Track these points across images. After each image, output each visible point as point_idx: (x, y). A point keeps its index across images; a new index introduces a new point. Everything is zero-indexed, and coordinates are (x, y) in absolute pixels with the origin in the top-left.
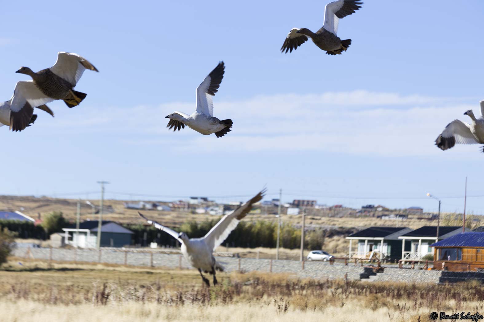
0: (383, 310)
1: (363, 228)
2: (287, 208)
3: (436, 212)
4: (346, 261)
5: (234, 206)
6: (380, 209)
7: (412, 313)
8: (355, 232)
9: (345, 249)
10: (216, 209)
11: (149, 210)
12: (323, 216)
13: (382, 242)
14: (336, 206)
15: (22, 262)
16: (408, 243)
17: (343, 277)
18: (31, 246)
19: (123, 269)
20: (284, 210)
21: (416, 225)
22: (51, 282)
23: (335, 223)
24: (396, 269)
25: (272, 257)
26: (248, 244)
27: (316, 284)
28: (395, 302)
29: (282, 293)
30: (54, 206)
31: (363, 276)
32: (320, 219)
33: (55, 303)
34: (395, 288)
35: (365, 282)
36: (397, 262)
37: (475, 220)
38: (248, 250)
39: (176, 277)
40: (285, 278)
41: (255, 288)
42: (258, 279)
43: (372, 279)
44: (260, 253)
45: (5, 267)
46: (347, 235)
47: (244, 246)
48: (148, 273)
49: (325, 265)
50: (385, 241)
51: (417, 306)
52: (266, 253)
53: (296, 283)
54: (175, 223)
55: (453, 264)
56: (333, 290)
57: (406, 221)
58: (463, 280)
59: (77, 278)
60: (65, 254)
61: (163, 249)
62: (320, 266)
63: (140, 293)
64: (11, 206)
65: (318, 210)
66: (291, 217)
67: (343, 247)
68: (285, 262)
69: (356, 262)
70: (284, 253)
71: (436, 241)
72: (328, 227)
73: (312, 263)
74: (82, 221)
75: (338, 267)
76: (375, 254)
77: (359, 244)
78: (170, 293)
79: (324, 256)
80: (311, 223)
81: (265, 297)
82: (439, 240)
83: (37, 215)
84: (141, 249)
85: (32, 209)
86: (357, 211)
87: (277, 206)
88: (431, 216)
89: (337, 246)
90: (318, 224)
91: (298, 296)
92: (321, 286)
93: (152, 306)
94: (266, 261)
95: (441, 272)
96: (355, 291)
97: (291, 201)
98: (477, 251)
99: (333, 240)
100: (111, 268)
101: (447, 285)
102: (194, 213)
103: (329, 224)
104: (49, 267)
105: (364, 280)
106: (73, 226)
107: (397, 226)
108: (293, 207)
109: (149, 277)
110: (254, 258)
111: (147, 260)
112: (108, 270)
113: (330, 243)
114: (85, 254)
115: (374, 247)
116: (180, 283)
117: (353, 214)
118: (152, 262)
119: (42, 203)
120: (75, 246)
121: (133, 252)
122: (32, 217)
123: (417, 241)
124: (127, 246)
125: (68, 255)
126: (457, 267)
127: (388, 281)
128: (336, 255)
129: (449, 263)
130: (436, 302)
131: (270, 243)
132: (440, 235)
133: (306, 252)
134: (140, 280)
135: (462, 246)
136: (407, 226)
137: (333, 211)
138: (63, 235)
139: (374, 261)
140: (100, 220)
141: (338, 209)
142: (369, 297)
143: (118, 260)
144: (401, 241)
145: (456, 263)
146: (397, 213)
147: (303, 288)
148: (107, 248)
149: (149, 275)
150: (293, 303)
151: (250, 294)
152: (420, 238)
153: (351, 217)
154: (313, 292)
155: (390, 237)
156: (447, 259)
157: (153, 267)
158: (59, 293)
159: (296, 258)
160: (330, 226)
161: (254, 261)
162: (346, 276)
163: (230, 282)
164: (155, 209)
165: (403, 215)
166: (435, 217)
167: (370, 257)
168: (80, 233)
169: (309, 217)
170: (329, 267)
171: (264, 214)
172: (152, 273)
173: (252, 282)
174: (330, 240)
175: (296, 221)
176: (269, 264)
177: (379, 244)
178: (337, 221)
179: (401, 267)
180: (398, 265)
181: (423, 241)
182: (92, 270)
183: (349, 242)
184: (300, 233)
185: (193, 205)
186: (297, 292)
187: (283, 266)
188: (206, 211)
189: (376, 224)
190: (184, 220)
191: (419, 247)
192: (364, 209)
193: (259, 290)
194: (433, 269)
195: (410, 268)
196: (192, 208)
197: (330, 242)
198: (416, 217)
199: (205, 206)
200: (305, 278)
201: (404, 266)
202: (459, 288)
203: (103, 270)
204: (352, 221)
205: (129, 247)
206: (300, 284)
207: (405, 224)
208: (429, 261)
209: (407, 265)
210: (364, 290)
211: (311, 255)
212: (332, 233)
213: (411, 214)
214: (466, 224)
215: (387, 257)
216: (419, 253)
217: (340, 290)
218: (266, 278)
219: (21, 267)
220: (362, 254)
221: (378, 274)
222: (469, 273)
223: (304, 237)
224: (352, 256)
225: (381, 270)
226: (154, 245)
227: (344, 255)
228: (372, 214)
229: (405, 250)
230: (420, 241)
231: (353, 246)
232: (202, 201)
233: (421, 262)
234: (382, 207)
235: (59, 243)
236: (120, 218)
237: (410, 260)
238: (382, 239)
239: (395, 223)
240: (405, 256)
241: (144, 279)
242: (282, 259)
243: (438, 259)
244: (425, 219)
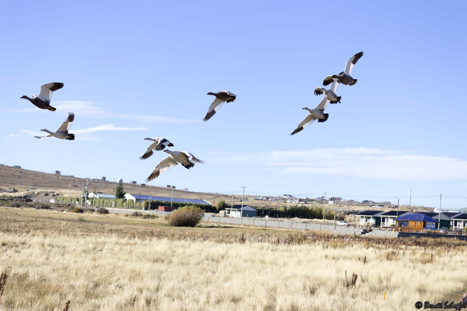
0: (371, 249)
1: (363, 211)
2: (329, 201)
3: (397, 204)
4: (355, 226)
5: (304, 199)
6: (371, 202)
7: (385, 251)
8: (359, 213)
9: (355, 220)
10: (296, 200)
11: (265, 200)
12: (344, 205)
13: (372, 217)
14: (351, 201)
15: (206, 223)
16: (384, 219)
17: (354, 233)
18: (211, 216)
19: (252, 227)
20: (327, 202)
21: (387, 210)
22: (219, 233)
23: (350, 208)
24: (378, 230)
25: (321, 223)
26: (310, 217)
27: (341, 236)
28: (377, 245)
29: (325, 240)
30: (221, 198)
31: (362, 233)
32: (343, 206)
33: (221, 242)
34: (377, 239)
35: (363, 236)
36: (378, 227)
37: (415, 208)
38: (310, 220)
39: (277, 232)
40: (327, 233)
41: (313, 237)
42: (314, 233)
43: (367, 235)
44: (315, 221)
45: (198, 226)
46: (355, 214)
47: (308, 218)
48: (264, 229)
49: (345, 227)
50: (373, 217)
51: (387, 247)
52: (318, 222)
53: (332, 235)
54: (277, 207)
55: (404, 229)
56: (349, 239)
57: (383, 208)
58: (409, 236)
59: (231, 231)
60: (226, 220)
61: (271, 219)
62: (343, 228)
63: (260, 239)
64: (201, 197)
65: (342, 202)
66: (330, 205)
67: (354, 219)
68: (327, 226)
69: (359, 227)
70: (326, 221)
71: (397, 218)
72: (347, 210)
73: (339, 226)
74: (234, 205)
75: (351, 229)
76: (368, 223)
77: (361, 218)
78: (275, 239)
79: (345, 223)
80: (339, 208)
81: (317, 241)
82: (398, 217)
83: (213, 202)
84: (261, 218)
85: (211, 199)
86: (361, 203)
87: (323, 200)
88: (394, 206)
89: (351, 219)
90: (343, 208)
91: (333, 242)
92: (343, 237)
93: (266, 245)
94: (318, 225)
95: (398, 232)
96: (359, 240)
97: (330, 198)
98: (415, 223)
99: (349, 216)
100: (247, 227)
101: (401, 238)
102: (285, 202)
103: (348, 209)
104: (218, 226)
105: (363, 235)
106: (230, 207)
107: (379, 211)
108: (331, 201)
109: (264, 231)
110: (313, 224)
111: (263, 223)
112: (246, 228)
113: (348, 218)
114: (235, 220)
115: (368, 219)
116: (278, 234)
117: (359, 204)
118: (266, 225)
119: (215, 196)
120: (231, 216)
121: (257, 220)
122: (211, 203)
123: (388, 217)
124: (255, 217)
125: (227, 220)
126: (406, 230)
127: (374, 236)
128: (350, 223)
129: (403, 228)
130: (396, 246)
131: (320, 217)
132: (398, 215)
133: (336, 221)
134: (260, 232)
135: (409, 220)
136: (383, 211)
137: (349, 203)
138: (225, 211)
139: (368, 226)
140: (242, 205)
141: (352, 202)
142: (365, 243)
143: (250, 223)
144: (380, 218)
145: (406, 228)
146: (379, 204)
147: (335, 238)
148: (245, 217)
149: (264, 230)
150: (330, 245)
151: (310, 240)
152: (389, 216)
153: (357, 206)
154: (339, 240)
155: (376, 215)
156: (401, 226)
157: (266, 227)
158: (223, 238)
159: (332, 224)
160: (348, 210)
161: (312, 225)
162: (355, 233)
163: (301, 235)
164: (267, 200)
165: (381, 205)
166: (396, 207)
167: (366, 225)
168: (233, 210)
169: (338, 205)
170: (347, 228)
171: (317, 203)
172: (266, 230)
173: (311, 234)
174: (348, 216)
175: (332, 207)
176: (319, 227)
177: (370, 218)
178: (351, 207)
179: (380, 230)
180: (378, 229)
181: (391, 218)
182: (238, 228)
183: (356, 217)
184: (333, 213)
185: (285, 198)
186: (332, 239)
187: (326, 228)
188: (291, 201)
189: (369, 209)
190: (281, 205)
191: (389, 220)
192: (363, 202)
193: (315, 238)
194: (395, 230)
195: (384, 230)
196: (285, 200)
197: (347, 217)
198: (388, 206)
199: (290, 199)
200: (336, 234)
201: (381, 229)
202: (407, 239)
203: (243, 227)
204: (358, 207)
205: (256, 217)
206: (334, 236)
207: (382, 210)
208: (393, 227)
209: (383, 229)
210: (363, 240)
211: (338, 223)
212: (349, 213)
213: (385, 205)
214: (411, 210)
215: (374, 224)
216: (388, 223)
217: (352, 239)
218: (318, 233)
219: (205, 225)
220: (363, 223)
221: (369, 232)
222: (412, 233)
223: (336, 214)
224: (358, 224)
225: (371, 230)
226: (267, 217)
227: (354, 223)
228: (367, 204)
229: (382, 222)
230: (389, 218)
231: (358, 219)
232: (289, 197)
233: (389, 227)
234: (372, 201)
235: (223, 215)
236: (251, 204)
237: (384, 226)
238: (372, 216)
239: (378, 209)
240: (382, 224)
241: (262, 232)
242: (325, 224)
243: (397, 226)
244: (392, 207)
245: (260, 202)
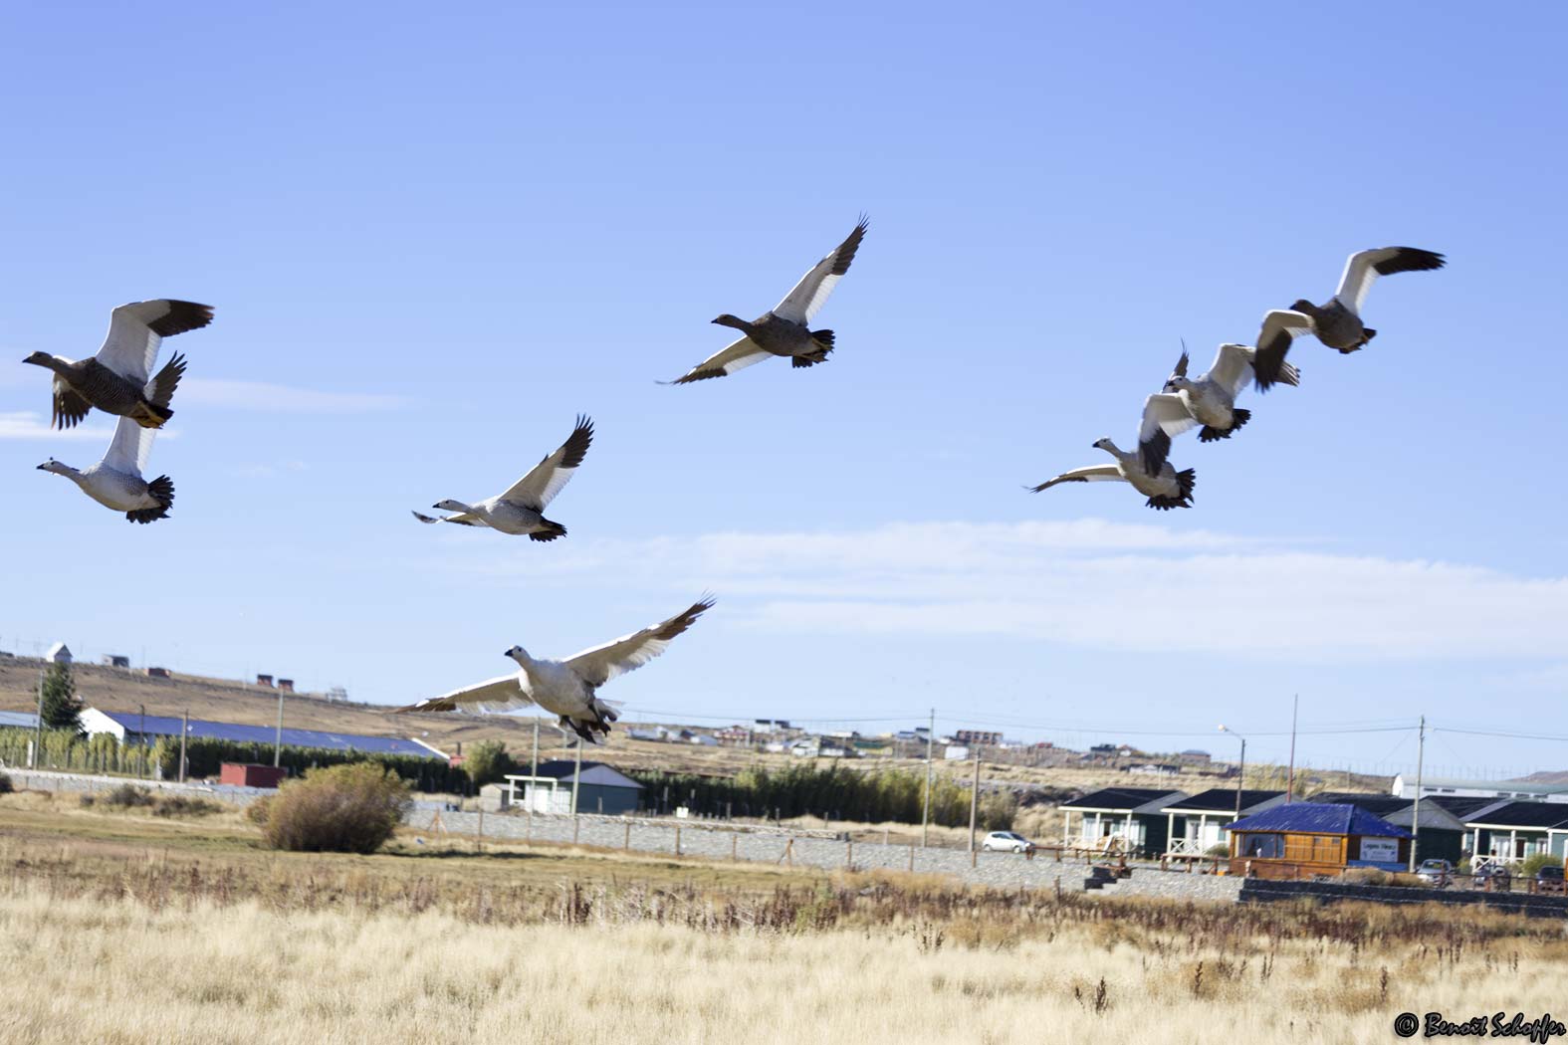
0: (1126, 950)
1: (1093, 791)
2: (946, 746)
3: (1235, 762)
4: (1057, 852)
5: (841, 738)
6: (1128, 753)
7: (1185, 958)
8: (1076, 797)
9: (1057, 830)
10: (806, 744)
11: (674, 742)
12: (1014, 765)
13: (1129, 817)
14: (1041, 746)
15: (423, 839)
16: (1180, 824)
17: (1053, 884)
18: (442, 807)
19: (621, 857)
20: (938, 751)
21: (1195, 786)
22: (480, 880)
23: (1038, 777)
24: (1155, 872)
25: (913, 842)
26: (867, 816)
27: (999, 896)
28: (1153, 936)
29: (932, 913)
30: (487, 730)
31: (1091, 884)
32: (1009, 770)
33: (487, 921)
34: (1153, 909)
35: (1094, 896)
36: (1158, 859)
37: (1312, 779)
38: (867, 826)
39: (725, 876)
40: (937, 883)
41: (879, 901)
42: (885, 883)
43: (1108, 891)
44: (890, 833)
45: (389, 848)
46: (1060, 802)
47: (860, 819)
48: (671, 866)
49: (1017, 860)
50: (1135, 816)
51: (1195, 944)
52: (901, 834)
53: (959, 893)
54: (725, 770)
55: (1266, 864)
56: (1031, 909)
57: (1176, 779)
58: (1287, 897)
59: (531, 872)
60: (509, 824)
61: (700, 821)
62: (1008, 862)
63: (654, 904)
64: (402, 727)
65: (1005, 751)
66: (952, 765)
67: (1053, 826)
68: (938, 852)
69: (1077, 856)
70: (937, 833)
71: (1235, 820)
72: (1024, 785)
73: (990, 855)
74: (542, 761)
75: (1042, 866)
76: (1115, 842)
77: (1085, 821)
78: (711, 907)
79: (1016, 842)
80: (991, 777)
81: (898, 918)
82: (1240, 817)
83: (455, 746)
84: (658, 820)
85: (446, 735)
86: (1082, 755)
87: (924, 741)
88: (1225, 770)
89: (1041, 823)
90: (1004, 778)
91: (963, 921)
92: (1008, 901)
93: (676, 930)
94: (902, 848)
95: (1242, 879)
96: (1074, 913)
97: (953, 734)
98: (1315, 840)
99: (1035, 812)
100: (599, 856)
101: (1254, 906)
102: (761, 751)
103: (1027, 781)
104: (477, 850)
105: (1092, 892)
106: (526, 771)
107: (1159, 788)
108: (955, 745)
109: (672, 875)
110: (878, 843)
111: (669, 840)
112: (591, 859)
113: (1028, 818)
114: (548, 825)
115: (1112, 826)
116: (732, 888)
117: (1074, 762)
118: (678, 846)
119: (464, 724)
120: (528, 810)
121: (642, 825)
122: (443, 750)
123: (1198, 817)
124: (632, 812)
125: (514, 827)
126: (1275, 870)
127: (1139, 895)
128: (1037, 841)
129: (1260, 862)
130: (1232, 937)
131: (911, 815)
132: (1242, 807)
133: (979, 834)
134: (654, 879)
135: (1286, 831)
136: (1179, 789)
137: (1034, 755)
138: (504, 787)
139: (1112, 855)
140: (578, 760)
141: (1044, 750)
142: (1102, 924)
143: (613, 839)
144: (1165, 818)
145: (1273, 863)
146: (1160, 761)
147: (972, 904)
148: (589, 815)
149: (670, 871)
150: (954, 933)
151: (869, 913)
152: (1204, 813)
153: (1069, 767)
154: (992, 912)
155: (1145, 809)
156: (1255, 854)
157: (679, 855)
158: (496, 901)
159: (960, 846)
160: (1028, 784)
161: (877, 849)
162: (1058, 882)
163: (829, 890)
164: (685, 740)
165: (1171, 767)
166: (1233, 772)
167: (1106, 848)
168: (538, 784)
169: (988, 765)
170: (1024, 863)
171: (899, 757)
172: (678, 867)
173: (873, 889)
174: (1027, 811)
175: (963, 772)
176: (907, 856)
177: (1123, 821)
178: (1043, 774)
179: (1165, 869)
180: (1158, 864)
181: (1209, 818)
182: (560, 858)
183: (1064, 817)
184: (967, 796)
185: (761, 734)
186: (961, 911)
187: (935, 861)
188: (786, 748)
189: (1118, 782)
190: (742, 764)
191: (1200, 829)
192: (1094, 753)
193: (887, 905)
194: (1229, 873)
195: (1182, 871)
196: (759, 742)
197: (1027, 815)
198: (1196, 770)
199: (783, 737)
200: (977, 885)
201: (1170, 867)
202: (1278, 911)
203: (583, 857)
204: (1071, 775)
205: (635, 815)
206: (968, 896)
207: (1175, 784)
208: (1221, 858)
209: (1178, 865)
210: (1093, 911)
211: (988, 839)
212: (1032, 799)
213: (1185, 765)
214: (1294, 788)
215: (1139, 847)
216: (1200, 842)
217: (1043, 911)
218: (899, 882)
219: (420, 848)
220: (1089, 841)
221: (1120, 881)
222: (1298, 883)
223: (977, 803)
224: (1069, 844)
225: (1126, 872)
226: (682, 812)
227: (1054, 842)
228: (1110, 762)
229: (1174, 836)
230: (1203, 818)
231: (1073, 825)
232: (778, 727)
233: (1205, 860)
234: (1130, 749)
235: (498, 802)
236: (617, 757)
237: (1183, 854)
238: (1129, 811)
239: (1155, 782)
240: (1173, 846)
241: (662, 879)
242: (931, 846)
243: (1237, 855)
244: (1213, 774)
245: (654, 748)
